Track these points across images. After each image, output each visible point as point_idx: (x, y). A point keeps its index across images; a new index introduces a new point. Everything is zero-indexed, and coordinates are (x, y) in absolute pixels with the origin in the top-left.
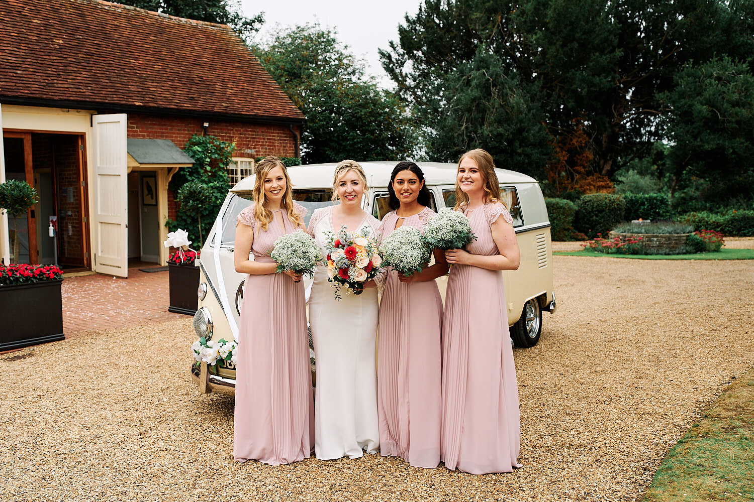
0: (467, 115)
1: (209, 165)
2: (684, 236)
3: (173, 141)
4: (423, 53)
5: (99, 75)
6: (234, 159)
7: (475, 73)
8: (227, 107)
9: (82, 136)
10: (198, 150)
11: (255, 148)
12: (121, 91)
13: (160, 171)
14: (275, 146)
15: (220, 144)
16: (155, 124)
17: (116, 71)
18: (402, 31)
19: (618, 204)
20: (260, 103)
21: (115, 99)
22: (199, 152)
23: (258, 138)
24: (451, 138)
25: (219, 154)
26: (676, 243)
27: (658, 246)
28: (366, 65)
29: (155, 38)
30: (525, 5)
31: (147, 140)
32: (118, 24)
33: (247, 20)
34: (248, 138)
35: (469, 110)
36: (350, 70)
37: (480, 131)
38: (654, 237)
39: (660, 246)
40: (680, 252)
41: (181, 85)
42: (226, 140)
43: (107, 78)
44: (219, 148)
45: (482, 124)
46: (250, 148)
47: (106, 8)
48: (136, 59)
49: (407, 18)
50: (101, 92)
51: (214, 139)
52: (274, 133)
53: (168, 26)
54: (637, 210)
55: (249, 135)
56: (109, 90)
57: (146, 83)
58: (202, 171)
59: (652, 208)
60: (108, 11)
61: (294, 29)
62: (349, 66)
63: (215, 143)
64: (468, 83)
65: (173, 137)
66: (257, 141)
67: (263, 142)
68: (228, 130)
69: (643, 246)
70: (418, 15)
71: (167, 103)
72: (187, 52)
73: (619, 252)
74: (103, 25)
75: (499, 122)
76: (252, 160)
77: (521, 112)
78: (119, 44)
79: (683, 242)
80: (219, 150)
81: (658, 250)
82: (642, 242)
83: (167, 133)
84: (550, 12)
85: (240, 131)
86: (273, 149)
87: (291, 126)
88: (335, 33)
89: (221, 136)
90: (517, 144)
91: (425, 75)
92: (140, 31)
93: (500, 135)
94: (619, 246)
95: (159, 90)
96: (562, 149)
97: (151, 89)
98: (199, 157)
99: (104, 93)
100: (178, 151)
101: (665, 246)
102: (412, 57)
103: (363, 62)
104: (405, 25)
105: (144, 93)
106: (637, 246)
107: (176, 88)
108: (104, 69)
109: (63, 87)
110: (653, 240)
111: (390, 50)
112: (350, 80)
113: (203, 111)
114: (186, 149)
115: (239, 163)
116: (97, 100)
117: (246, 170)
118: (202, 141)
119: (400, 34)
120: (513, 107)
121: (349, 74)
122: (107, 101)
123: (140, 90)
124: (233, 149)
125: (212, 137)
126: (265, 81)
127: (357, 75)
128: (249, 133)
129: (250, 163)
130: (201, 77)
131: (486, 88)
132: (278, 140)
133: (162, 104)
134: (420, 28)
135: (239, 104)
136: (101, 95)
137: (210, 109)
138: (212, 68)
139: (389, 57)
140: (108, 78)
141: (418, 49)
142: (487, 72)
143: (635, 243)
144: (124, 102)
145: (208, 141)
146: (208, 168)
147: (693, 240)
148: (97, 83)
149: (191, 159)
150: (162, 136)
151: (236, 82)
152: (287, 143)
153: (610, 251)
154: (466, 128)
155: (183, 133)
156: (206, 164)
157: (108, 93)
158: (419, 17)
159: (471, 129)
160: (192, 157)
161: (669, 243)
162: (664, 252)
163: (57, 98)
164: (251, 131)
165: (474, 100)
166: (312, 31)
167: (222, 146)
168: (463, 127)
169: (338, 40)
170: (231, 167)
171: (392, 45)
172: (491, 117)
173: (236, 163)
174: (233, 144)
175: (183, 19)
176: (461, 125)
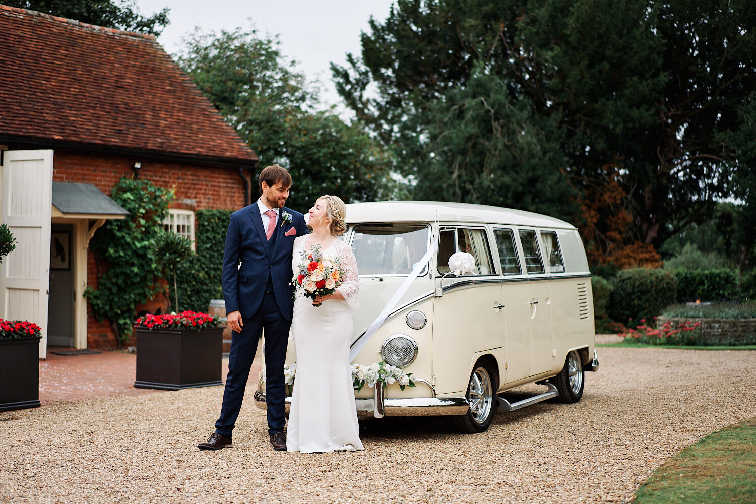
0: (459, 158)
1: (143, 218)
2: (753, 322)
3: (96, 185)
4: (394, 71)
5: (8, 100)
6: (171, 211)
7: (469, 103)
8: (162, 143)
10: (129, 198)
11: (195, 197)
12: (36, 121)
13: (78, 225)
14: (220, 196)
15: (155, 191)
16: (75, 164)
17: (27, 95)
18: (365, 40)
19: (667, 283)
20: (202, 139)
21: (31, 131)
22: (131, 200)
23: (200, 185)
25: (154, 205)
26: (744, 331)
27: (721, 335)
28: (322, 89)
29: (67, 53)
30: (537, 11)
31: (66, 184)
32: (22, 34)
33: (143, 20)
34: (187, 184)
35: (463, 152)
36: (298, 94)
37: (477, 181)
38: (715, 322)
39: (723, 334)
40: (749, 341)
41: (103, 113)
42: (161, 186)
43: (18, 104)
44: (153, 195)
45: (480, 172)
46: (189, 197)
47: (6, 14)
48: (48, 80)
49: (372, 23)
50: (14, 122)
51: (146, 184)
52: (218, 178)
53: (80, 37)
54: (695, 290)
55: (188, 179)
56: (22, 119)
57: (63, 110)
58: (134, 225)
59: (714, 289)
60: (8, 18)
61: (219, 36)
62: (297, 89)
63: (149, 190)
64: (460, 114)
65: (95, 180)
66: (198, 189)
67: (205, 190)
68: (164, 173)
69: (701, 334)
70: (389, 19)
71: (91, 137)
72: (105, 70)
73: (671, 342)
74: (5, 36)
75: (504, 169)
76: (191, 213)
77: (533, 156)
78: (26, 60)
79: (753, 329)
80: (154, 197)
81: (720, 340)
82: (701, 329)
83: (90, 175)
85: (178, 174)
86: (217, 199)
87: (242, 169)
88: (278, 43)
89: (154, 181)
91: (395, 102)
92: (49, 43)
93: (505, 187)
94: (669, 334)
95: (79, 119)
96: (589, 207)
97: (71, 118)
98: (131, 207)
99: (17, 122)
100: (105, 198)
101: (729, 334)
102: (378, 76)
103: (317, 84)
104: (370, 32)
105: (63, 124)
106: (693, 335)
107: (99, 118)
108: (13, 93)
110: (714, 326)
111: (347, 66)
112: (298, 108)
113: (135, 148)
114: (116, 195)
115: (175, 216)
116: (10, 132)
117: (184, 227)
118: (132, 187)
119: (363, 46)
120: (522, 149)
121: (297, 100)
122: (21, 133)
123: (57, 119)
124: (172, 199)
125: (146, 181)
126: (204, 110)
127: (308, 102)
128: (189, 176)
129: (188, 216)
130: (127, 104)
131: (485, 123)
132: (224, 188)
133: (84, 137)
134: (390, 38)
135: (176, 139)
136: (14, 125)
137: (143, 145)
138: (138, 92)
139: (346, 75)
141: (388, 66)
142: (486, 101)
143: (691, 330)
144: (41, 135)
145: (140, 187)
146: (143, 222)
148: (7, 110)
149: (122, 209)
150: (83, 179)
151: (170, 111)
152: (234, 192)
153: (658, 341)
154: (459, 177)
155: (109, 174)
156: (139, 217)
157: (21, 123)
158: (389, 22)
159: (465, 178)
160: (123, 206)
161: (735, 331)
162: (729, 341)
164: (191, 175)
165: (469, 139)
166: (248, 40)
167: (158, 193)
168: (455, 176)
169: (282, 53)
170: (166, 222)
171: (350, 59)
172: (493, 162)
173: (172, 216)
174: (173, 191)
175: (97, 27)
176: (452, 173)
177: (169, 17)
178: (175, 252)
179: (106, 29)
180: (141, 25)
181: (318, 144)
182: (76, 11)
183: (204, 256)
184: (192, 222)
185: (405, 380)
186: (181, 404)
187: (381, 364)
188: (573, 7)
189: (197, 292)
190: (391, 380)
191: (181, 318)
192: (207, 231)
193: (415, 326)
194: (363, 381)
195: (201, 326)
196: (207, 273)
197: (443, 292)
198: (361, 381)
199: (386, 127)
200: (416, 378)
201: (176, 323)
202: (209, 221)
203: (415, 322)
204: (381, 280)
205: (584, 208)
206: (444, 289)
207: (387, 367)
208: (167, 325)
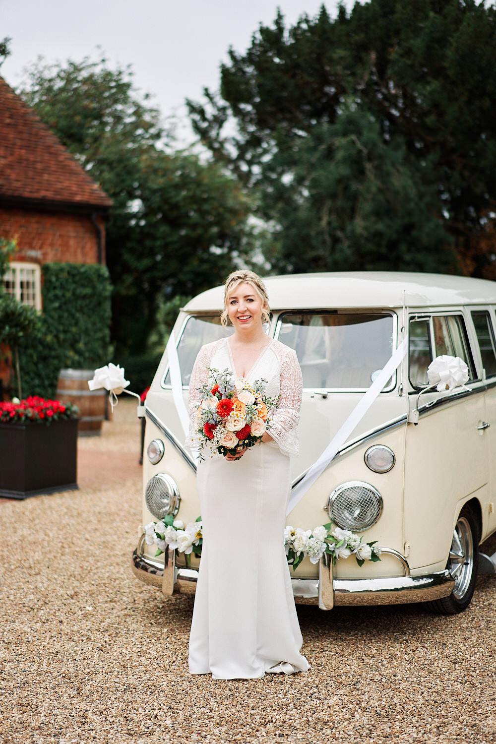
0: (328, 203)
4: (255, 106)
6: (13, 265)
7: (340, 141)
11: (41, 248)
14: (69, 247)
18: (225, 71)
20: (47, 181)
23: (46, 234)
24: (305, 240)
30: (412, 42)
34: (31, 233)
35: (333, 196)
36: (153, 131)
37: (349, 228)
45: (352, 217)
46: (33, 248)
49: (231, 53)
52: (68, 226)
55: (33, 228)
62: (151, 125)
64: (329, 154)
66: (44, 239)
67: (52, 240)
68: (2, 220)
70: (249, 50)
75: (378, 214)
76: (37, 267)
77: (407, 199)
84: (449, 52)
85: (20, 222)
86: (66, 251)
87: (94, 216)
90: (403, 247)
91: (254, 142)
93: (378, 235)
96: (464, 255)
102: (238, 112)
104: (229, 63)
111: (203, 101)
112: (152, 147)
115: (18, 271)
117: (28, 283)
119: (222, 78)
120: (396, 193)
121: (152, 138)
124: (13, 250)
126: (49, 147)
127: (164, 140)
128: (34, 224)
129: (33, 271)
131: (357, 164)
132: (74, 237)
134: (250, 70)
139: (202, 112)
141: (248, 101)
142: (359, 138)
152: (86, 243)
154: (329, 223)
158: (250, 54)
159: (335, 224)
164: (36, 223)
165: (339, 181)
166: (97, 70)
168: (324, 222)
169: (135, 85)
170: (8, 277)
171: (207, 94)
172: (366, 207)
173: (14, 271)
174: (14, 242)
176: (320, 219)
177: (10, 47)
178: (16, 325)
181: (177, 187)
183: (52, 318)
184: (37, 278)
185: (366, 553)
186: (26, 532)
187: (327, 527)
188: (452, 37)
189: (44, 359)
190: (345, 553)
191: (25, 408)
192: (55, 288)
193: (378, 469)
194: (302, 553)
195: (50, 419)
196: (56, 337)
197: (420, 415)
198: (299, 554)
199: (244, 168)
200: (380, 548)
201: (19, 416)
202: (57, 276)
203: (379, 463)
204: (324, 397)
205: (459, 258)
206: (422, 411)
207: (337, 532)
208: (8, 418)
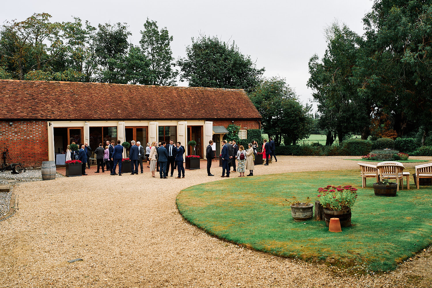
2: (392, 155)
3: (224, 126)
5: (207, 111)
6: (240, 130)
8: (239, 116)
9: (202, 126)
11: (247, 127)
12: (212, 114)
13: (221, 134)
14: (253, 126)
16: (220, 122)
17: (211, 109)
19: (390, 143)
20: (249, 114)
21: (210, 117)
23: (248, 124)
25: (236, 130)
29: (221, 97)
31: (218, 126)
32: (212, 94)
34: (245, 124)
38: (381, 155)
42: (239, 125)
46: (245, 127)
48: (216, 104)
50: (207, 115)
52: (252, 122)
53: (225, 93)
54: (400, 144)
58: (231, 134)
59: (406, 144)
60: (209, 91)
61: (272, 78)
62: (290, 92)
68: (239, 122)
69: (377, 158)
71: (223, 117)
72: (229, 100)
74: (208, 95)
75: (344, 111)
76: (246, 130)
78: (212, 101)
80: (236, 128)
82: (377, 156)
83: (223, 124)
85: (242, 122)
87: (258, 120)
88: (285, 80)
89: (237, 124)
92: (217, 95)
95: (221, 113)
97: (219, 113)
98: (230, 130)
100: (225, 129)
105: (217, 114)
107: (225, 112)
108: (208, 109)
109: (199, 115)
113: (232, 118)
114: (227, 129)
115: (242, 131)
116: (206, 118)
118: (231, 126)
122: (208, 118)
124: (240, 128)
125: (235, 125)
128: (245, 122)
130: (233, 108)
132: (254, 124)
133: (221, 117)
135: (243, 115)
137: (234, 117)
138: (236, 104)
140: (209, 111)
143: (375, 157)
144: (212, 117)
145: (233, 126)
146: (233, 133)
147: (395, 156)
148: (206, 113)
149: (228, 131)
150: (221, 125)
151: (243, 108)
152: (256, 125)
153: (366, 159)
155: (227, 124)
157: (209, 115)
163: (197, 118)
169: (286, 83)
175: (229, 89)
179: (232, 89)
180: (258, 71)
182: (239, 72)
183: (249, 139)
184: (246, 132)
192: (249, 134)
202: (250, 132)
